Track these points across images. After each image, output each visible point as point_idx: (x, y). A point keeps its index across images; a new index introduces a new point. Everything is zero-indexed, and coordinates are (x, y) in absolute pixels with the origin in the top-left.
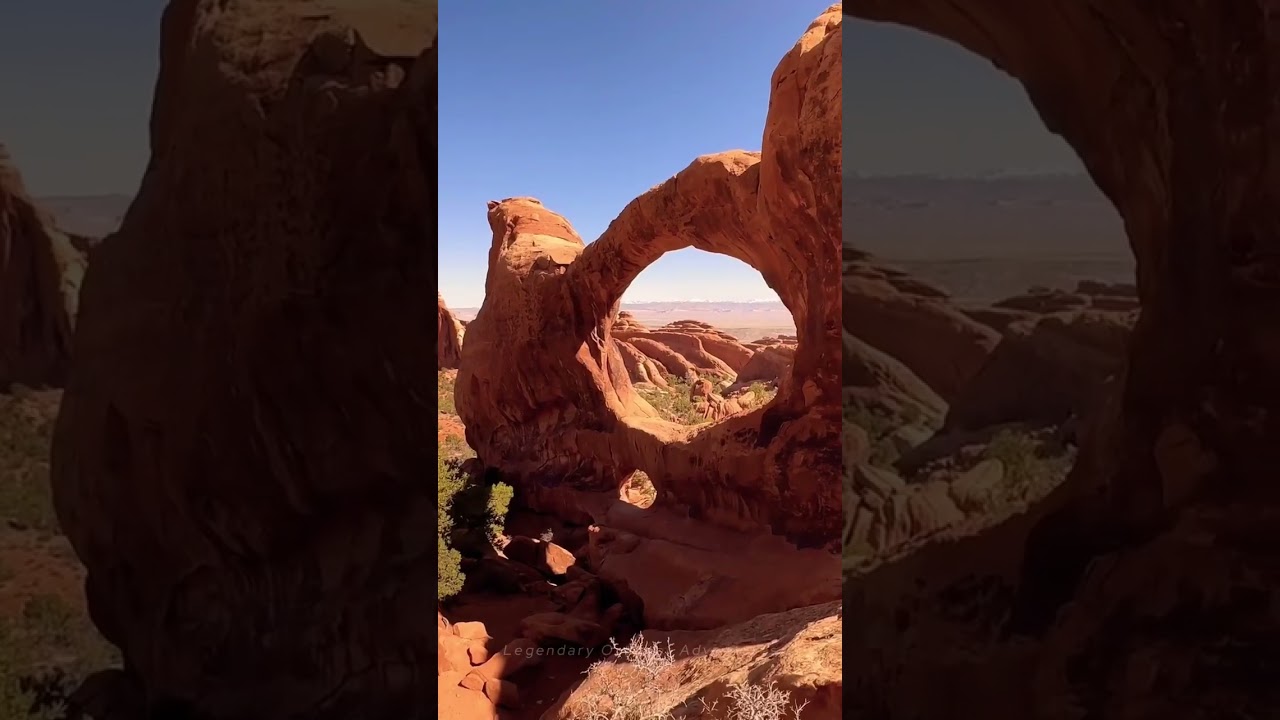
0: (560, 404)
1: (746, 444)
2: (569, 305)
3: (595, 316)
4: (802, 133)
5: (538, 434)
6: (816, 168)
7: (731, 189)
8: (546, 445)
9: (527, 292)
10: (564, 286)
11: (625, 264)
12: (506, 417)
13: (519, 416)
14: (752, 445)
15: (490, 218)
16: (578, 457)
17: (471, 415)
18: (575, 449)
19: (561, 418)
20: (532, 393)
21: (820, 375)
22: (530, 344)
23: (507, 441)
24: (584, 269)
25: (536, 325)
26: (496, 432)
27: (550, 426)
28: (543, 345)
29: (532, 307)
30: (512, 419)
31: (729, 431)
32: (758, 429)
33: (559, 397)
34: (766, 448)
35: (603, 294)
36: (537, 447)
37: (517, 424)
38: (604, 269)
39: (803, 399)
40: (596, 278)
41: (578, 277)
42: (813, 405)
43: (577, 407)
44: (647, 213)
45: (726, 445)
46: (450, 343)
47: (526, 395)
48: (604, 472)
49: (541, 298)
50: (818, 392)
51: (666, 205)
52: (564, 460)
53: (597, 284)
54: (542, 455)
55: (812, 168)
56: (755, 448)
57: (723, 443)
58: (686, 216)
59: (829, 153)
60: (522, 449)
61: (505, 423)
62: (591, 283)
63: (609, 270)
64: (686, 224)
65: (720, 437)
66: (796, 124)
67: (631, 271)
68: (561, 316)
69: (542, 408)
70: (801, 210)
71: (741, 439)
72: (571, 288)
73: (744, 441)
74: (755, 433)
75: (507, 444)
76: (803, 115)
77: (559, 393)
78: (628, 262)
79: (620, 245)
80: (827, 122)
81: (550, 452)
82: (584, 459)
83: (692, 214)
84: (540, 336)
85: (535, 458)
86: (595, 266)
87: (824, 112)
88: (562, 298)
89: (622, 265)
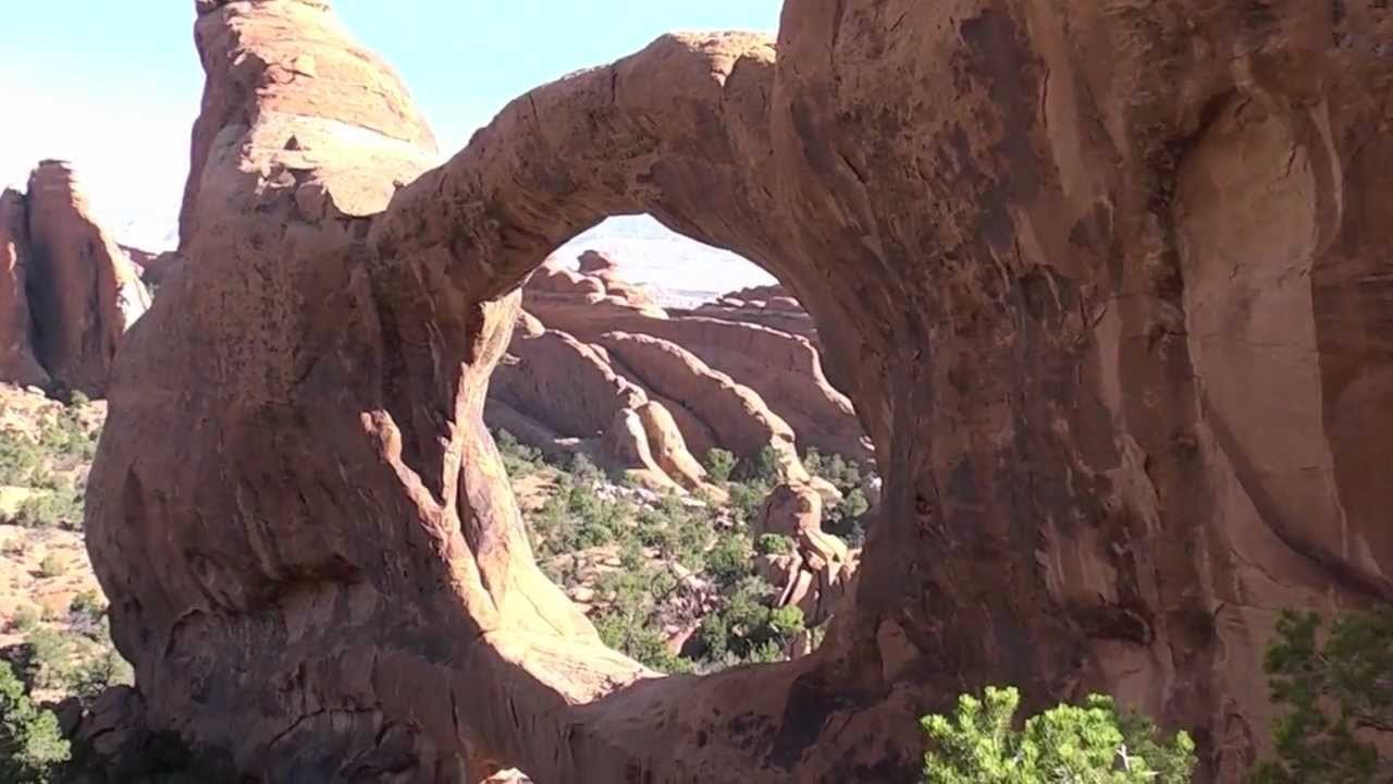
0: (341, 573)
1: (749, 753)
2: (370, 321)
3: (436, 356)
4: (839, 79)
5: (281, 645)
6: (872, 159)
7: (729, 133)
8: (301, 677)
9: (268, 279)
10: (358, 273)
11: (510, 233)
12: (207, 595)
13: (237, 591)
14: (761, 761)
15: (199, 37)
16: (378, 718)
17: (123, 574)
18: (369, 702)
19: (341, 612)
20: (271, 537)
21: (908, 613)
22: (268, 413)
23: (206, 651)
24: (407, 237)
25: (287, 366)
26: (181, 625)
27: (312, 629)
28: (301, 420)
29: (277, 317)
30: (221, 600)
31: (717, 712)
32: (777, 722)
33: (338, 557)
34: (789, 769)
35: (456, 300)
36: (276, 680)
37: (234, 613)
38: (459, 242)
39: (877, 659)
40: (439, 258)
41: (392, 254)
42: (899, 677)
43: (379, 586)
44: (554, 136)
45: (707, 747)
46: (98, 322)
47: (256, 541)
48: (439, 764)
49: (301, 300)
50: (912, 651)
51: (595, 128)
52: (341, 722)
53: (439, 275)
54: (289, 701)
55: (862, 157)
56: (766, 767)
57: (702, 740)
58: (639, 158)
59: (893, 137)
60: (243, 678)
61: (205, 607)
62: (424, 269)
63: (470, 243)
64: (641, 179)
65: (696, 726)
66: (828, 59)
67: (529, 250)
68: (349, 348)
69: (293, 580)
70: (850, 234)
71: (740, 739)
72: (374, 283)
73: (748, 742)
74: (771, 729)
75: (206, 661)
76: (841, 41)
77: (338, 546)
78: (519, 230)
79: (496, 191)
80: (884, 70)
81: (311, 699)
82: (391, 724)
83: (654, 158)
84: (294, 396)
85: (270, 711)
86: (434, 232)
87: (877, 52)
88: (352, 305)
89: (503, 237)
